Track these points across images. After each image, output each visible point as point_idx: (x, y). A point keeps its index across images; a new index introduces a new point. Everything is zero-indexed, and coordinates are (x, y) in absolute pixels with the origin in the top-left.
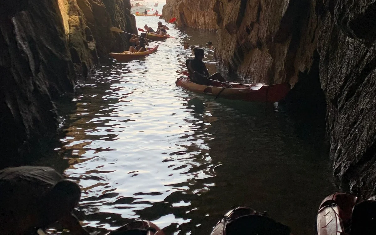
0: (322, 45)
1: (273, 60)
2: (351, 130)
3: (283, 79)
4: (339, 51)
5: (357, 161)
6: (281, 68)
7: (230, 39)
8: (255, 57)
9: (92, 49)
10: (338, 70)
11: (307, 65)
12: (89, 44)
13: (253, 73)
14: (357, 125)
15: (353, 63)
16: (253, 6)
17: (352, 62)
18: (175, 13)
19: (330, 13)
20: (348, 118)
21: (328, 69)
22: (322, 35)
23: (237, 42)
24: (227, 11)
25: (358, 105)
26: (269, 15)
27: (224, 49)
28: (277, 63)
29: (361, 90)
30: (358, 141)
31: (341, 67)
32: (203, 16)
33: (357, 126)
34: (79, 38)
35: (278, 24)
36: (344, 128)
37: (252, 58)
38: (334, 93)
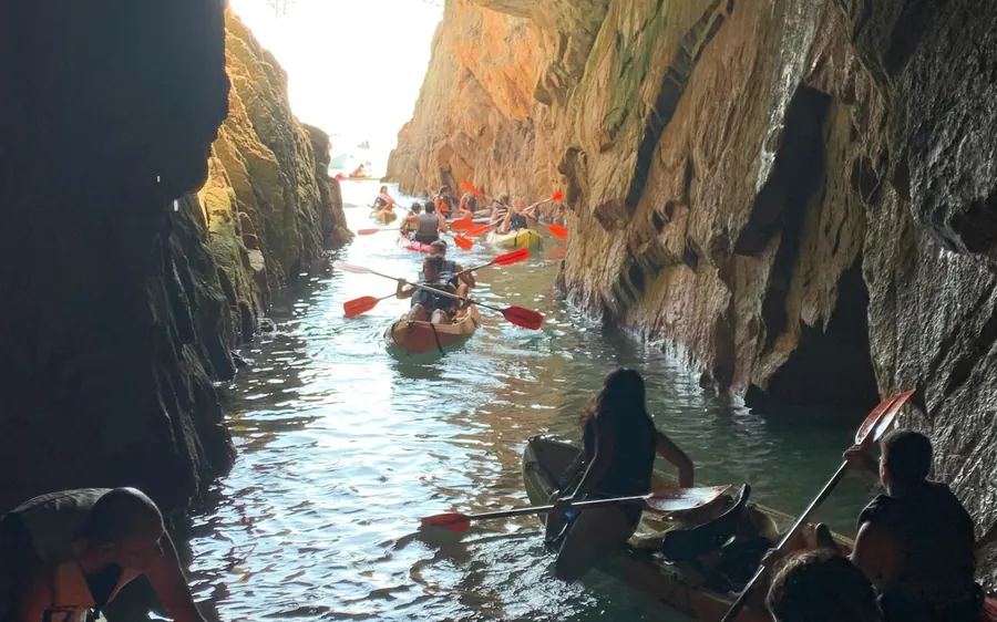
0: (875, 265)
1: (730, 294)
2: (964, 461)
3: (758, 341)
4: (921, 279)
5: (984, 534)
6: (754, 316)
7: (606, 241)
8: (676, 286)
9: (258, 270)
10: (924, 324)
11: (820, 307)
12: (250, 256)
13: (674, 326)
14: (978, 448)
15: (962, 309)
16: (669, 165)
17: (959, 306)
18: (426, 169)
19: (893, 192)
20: (954, 432)
21: (894, 321)
22: (874, 242)
23: (628, 248)
24: (597, 174)
25: (978, 404)
26: (719, 187)
27: (590, 265)
28: (740, 304)
29: (985, 372)
30: (984, 485)
31: (930, 317)
32: (503, 178)
33: (979, 453)
34: (231, 242)
35: (745, 211)
36: (945, 456)
37: (667, 291)
38: (915, 377)
